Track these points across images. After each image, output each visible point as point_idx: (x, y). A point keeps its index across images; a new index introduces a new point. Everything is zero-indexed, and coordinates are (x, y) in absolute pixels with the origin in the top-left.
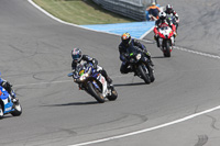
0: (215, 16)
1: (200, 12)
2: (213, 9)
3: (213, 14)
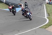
1: (32, 5)
2: (35, 4)
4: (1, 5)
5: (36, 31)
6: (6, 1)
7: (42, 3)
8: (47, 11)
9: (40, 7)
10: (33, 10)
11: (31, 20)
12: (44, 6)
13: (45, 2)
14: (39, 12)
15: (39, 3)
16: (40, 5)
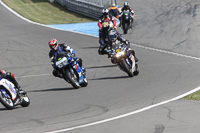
0: (170, 16)
1: (156, 12)
2: (169, 9)
3: (168, 13)
4: (37, 10)
5: (170, 112)
9: (186, 20)
10: (162, 31)
14: (184, 38)
15: (183, 4)
16: (188, 12)
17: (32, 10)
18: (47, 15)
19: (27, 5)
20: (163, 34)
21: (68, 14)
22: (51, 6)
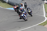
0: (35, 6)
1: (32, 5)
2: (35, 4)
3: (35, 5)
6: (8, 1)
7: (41, 3)
8: (45, 10)
9: (39, 7)
10: (33, 9)
11: (26, 21)
12: (43, 6)
13: (44, 2)
14: (38, 11)
15: (38, 3)
16: (39, 5)
17: (3, 5)
18: (6, 6)
19: (1, 4)
20: (33, 10)
21: (11, 6)
22: (7, 4)
